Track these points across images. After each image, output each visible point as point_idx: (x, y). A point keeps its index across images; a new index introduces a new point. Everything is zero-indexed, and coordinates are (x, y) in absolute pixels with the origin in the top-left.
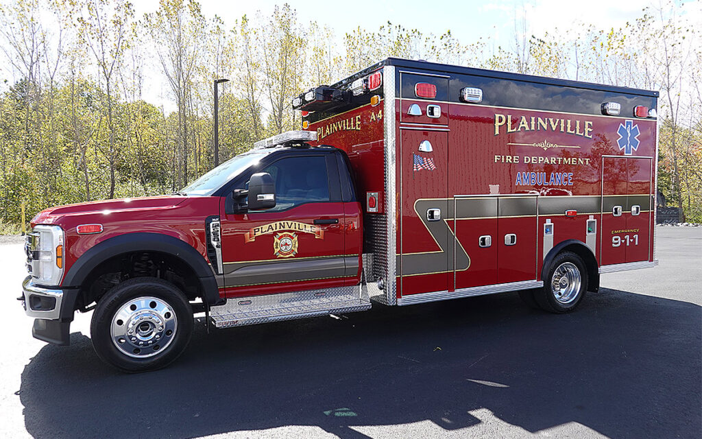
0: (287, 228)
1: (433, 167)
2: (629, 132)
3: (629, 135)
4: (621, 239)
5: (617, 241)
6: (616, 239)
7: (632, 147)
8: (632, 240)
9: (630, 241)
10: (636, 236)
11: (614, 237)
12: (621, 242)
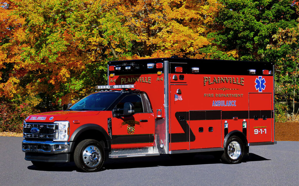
0: (131, 123)
1: (182, 99)
2: (260, 81)
3: (261, 83)
4: (259, 131)
5: (256, 132)
6: (256, 131)
7: (262, 88)
8: (263, 131)
9: (262, 132)
10: (265, 130)
11: (255, 130)
12: (258, 132)
